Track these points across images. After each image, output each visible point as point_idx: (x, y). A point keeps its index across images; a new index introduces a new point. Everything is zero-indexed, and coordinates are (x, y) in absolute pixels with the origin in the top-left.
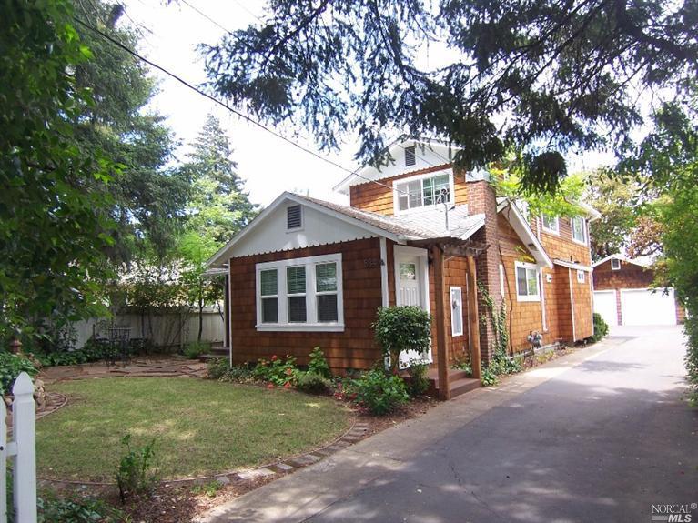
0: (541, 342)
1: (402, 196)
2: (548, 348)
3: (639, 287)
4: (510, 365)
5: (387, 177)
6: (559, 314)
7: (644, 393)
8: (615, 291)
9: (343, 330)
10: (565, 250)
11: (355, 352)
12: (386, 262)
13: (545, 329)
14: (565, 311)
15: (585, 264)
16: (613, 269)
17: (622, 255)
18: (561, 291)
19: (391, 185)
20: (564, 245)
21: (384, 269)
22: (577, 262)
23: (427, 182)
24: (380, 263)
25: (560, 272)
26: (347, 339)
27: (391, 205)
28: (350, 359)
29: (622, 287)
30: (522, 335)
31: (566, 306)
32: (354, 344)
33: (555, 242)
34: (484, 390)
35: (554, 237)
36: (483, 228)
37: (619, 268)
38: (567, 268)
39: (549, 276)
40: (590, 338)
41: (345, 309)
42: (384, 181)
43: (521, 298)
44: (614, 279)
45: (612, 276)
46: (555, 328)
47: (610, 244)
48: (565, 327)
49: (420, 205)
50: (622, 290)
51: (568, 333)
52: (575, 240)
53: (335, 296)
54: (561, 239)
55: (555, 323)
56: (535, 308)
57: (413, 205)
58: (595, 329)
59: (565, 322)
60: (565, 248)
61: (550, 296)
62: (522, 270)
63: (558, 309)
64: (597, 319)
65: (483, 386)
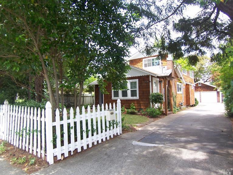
0: (183, 104)
1: (145, 63)
2: (184, 107)
3: (206, 91)
4: (178, 109)
5: (141, 58)
6: (186, 98)
7: (213, 115)
8: (199, 92)
9: (138, 99)
10: (188, 80)
11: (142, 104)
12: (151, 81)
13: (183, 102)
14: (188, 97)
15: (193, 83)
16: (199, 85)
17: (201, 81)
18: (187, 91)
19: (142, 60)
20: (188, 78)
21: (150, 83)
22: (191, 83)
23: (153, 60)
24: (149, 82)
25: (187, 86)
26: (140, 101)
27: (142, 66)
28: (140, 106)
29: (201, 91)
30: (178, 103)
31: (189, 95)
32: (141, 102)
33: (186, 77)
34: (174, 114)
35: (186, 76)
36: (171, 73)
37: (201, 85)
38: (189, 85)
39: (184, 87)
40: (194, 105)
41: (139, 94)
42: (140, 59)
43: (178, 93)
44: (199, 89)
45: (198, 88)
46: (185, 101)
47: (197, 78)
48: (188, 101)
49: (151, 66)
50: (201, 92)
51: (188, 103)
52: (190, 77)
53: (136, 90)
54: (187, 77)
55: (185, 100)
56: (181, 95)
57: (149, 66)
58: (195, 102)
59: (188, 100)
60: (188, 79)
61: (185, 92)
62: (178, 85)
63: (186, 96)
64: (196, 100)
65: (173, 113)
